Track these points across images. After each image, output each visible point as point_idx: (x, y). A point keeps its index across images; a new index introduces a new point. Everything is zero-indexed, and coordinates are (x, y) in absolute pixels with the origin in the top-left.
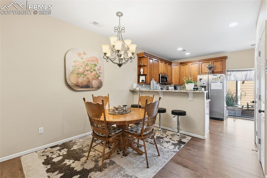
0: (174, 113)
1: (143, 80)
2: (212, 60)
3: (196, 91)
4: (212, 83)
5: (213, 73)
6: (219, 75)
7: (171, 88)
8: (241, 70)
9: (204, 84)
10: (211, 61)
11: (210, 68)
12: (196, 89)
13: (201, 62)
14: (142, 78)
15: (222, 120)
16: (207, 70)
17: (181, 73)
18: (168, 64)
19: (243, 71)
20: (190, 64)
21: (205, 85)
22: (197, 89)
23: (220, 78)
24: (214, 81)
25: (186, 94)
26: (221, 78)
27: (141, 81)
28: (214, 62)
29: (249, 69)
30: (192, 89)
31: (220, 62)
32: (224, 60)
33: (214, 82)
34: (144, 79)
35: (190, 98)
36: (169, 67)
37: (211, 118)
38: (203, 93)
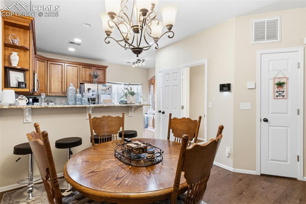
2: (94, 67)
8: (114, 83)
9: (93, 95)
11: (96, 77)
13: (81, 66)
19: (116, 83)
21: (94, 97)
24: (103, 92)
26: (109, 89)
28: (96, 70)
29: (120, 83)
32: (105, 70)
33: (103, 94)
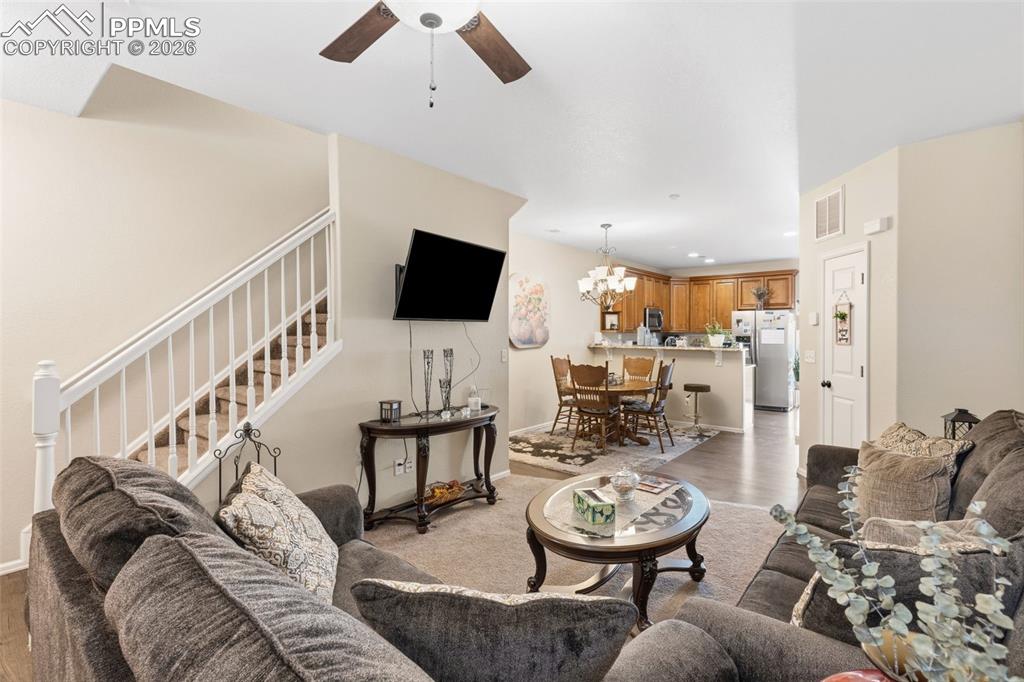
0: (687, 388)
1: (612, 325)
2: (764, 276)
3: (728, 349)
4: (763, 331)
5: (767, 306)
6: (777, 313)
7: (682, 343)
9: (746, 331)
10: (762, 279)
11: (760, 296)
12: (727, 344)
13: (740, 280)
14: (611, 319)
15: (784, 410)
16: (753, 300)
17: (693, 302)
18: (661, 282)
20: (715, 282)
21: (748, 333)
22: (730, 345)
23: (779, 318)
24: (767, 325)
25: (711, 354)
26: (781, 319)
27: (608, 326)
28: (770, 282)
30: (721, 345)
31: (782, 281)
32: (790, 277)
33: (766, 329)
34: (615, 322)
35: (717, 361)
36: (665, 291)
37: (757, 408)
38: (740, 352)
